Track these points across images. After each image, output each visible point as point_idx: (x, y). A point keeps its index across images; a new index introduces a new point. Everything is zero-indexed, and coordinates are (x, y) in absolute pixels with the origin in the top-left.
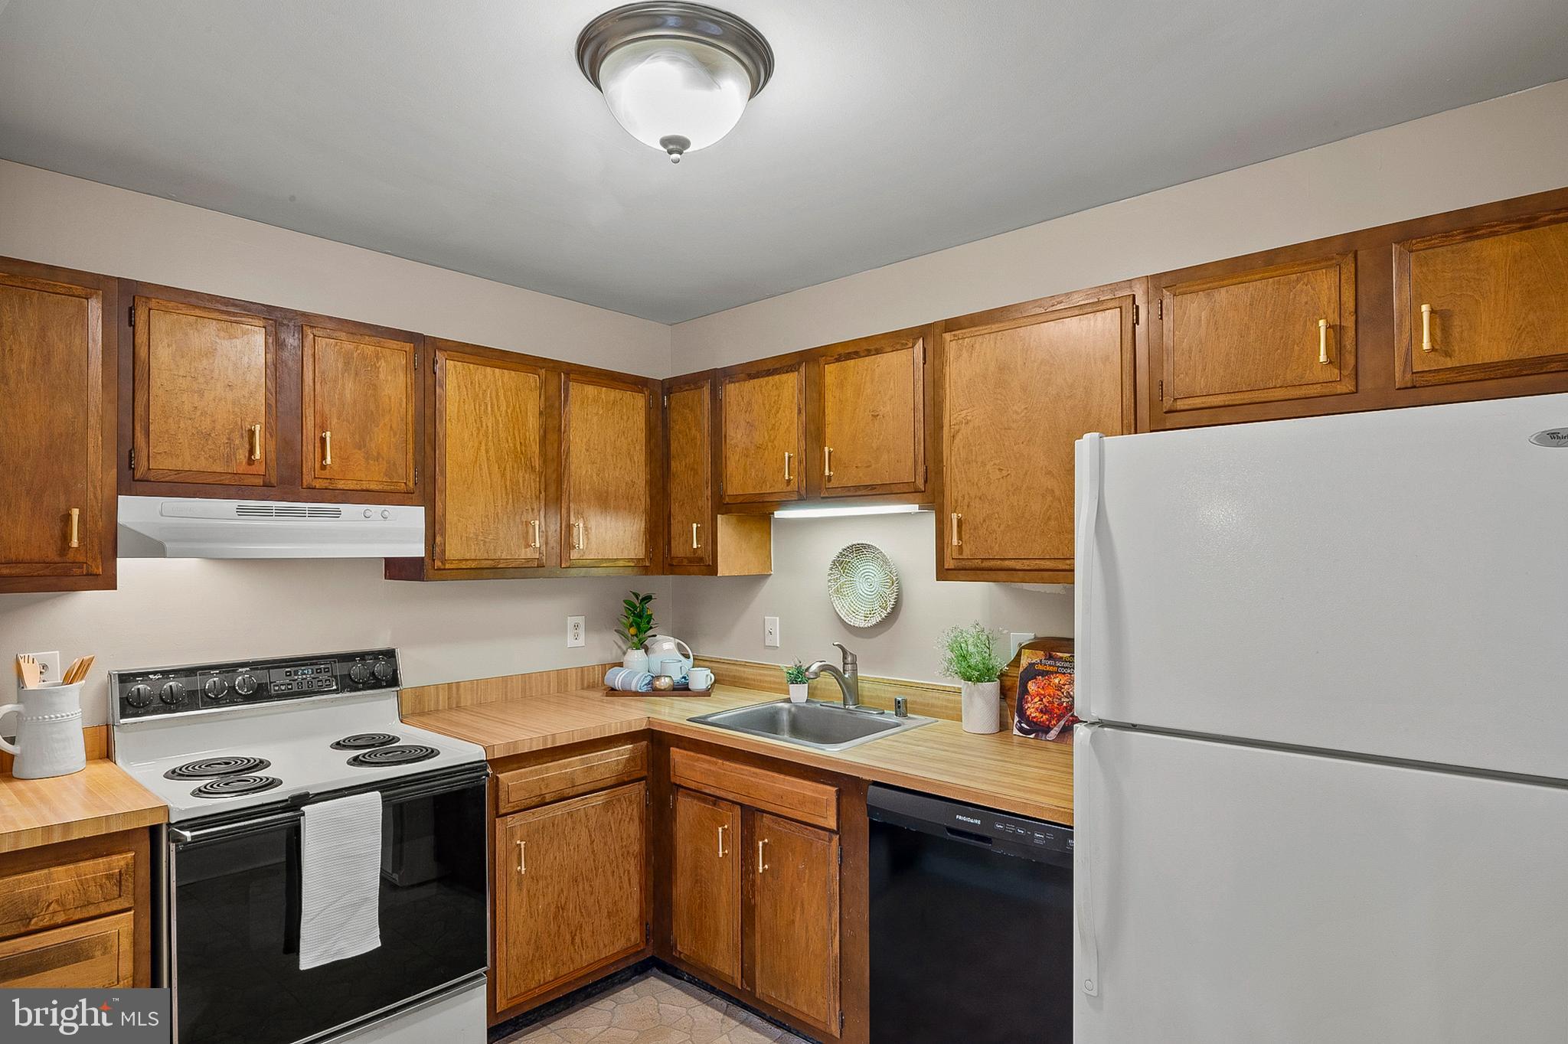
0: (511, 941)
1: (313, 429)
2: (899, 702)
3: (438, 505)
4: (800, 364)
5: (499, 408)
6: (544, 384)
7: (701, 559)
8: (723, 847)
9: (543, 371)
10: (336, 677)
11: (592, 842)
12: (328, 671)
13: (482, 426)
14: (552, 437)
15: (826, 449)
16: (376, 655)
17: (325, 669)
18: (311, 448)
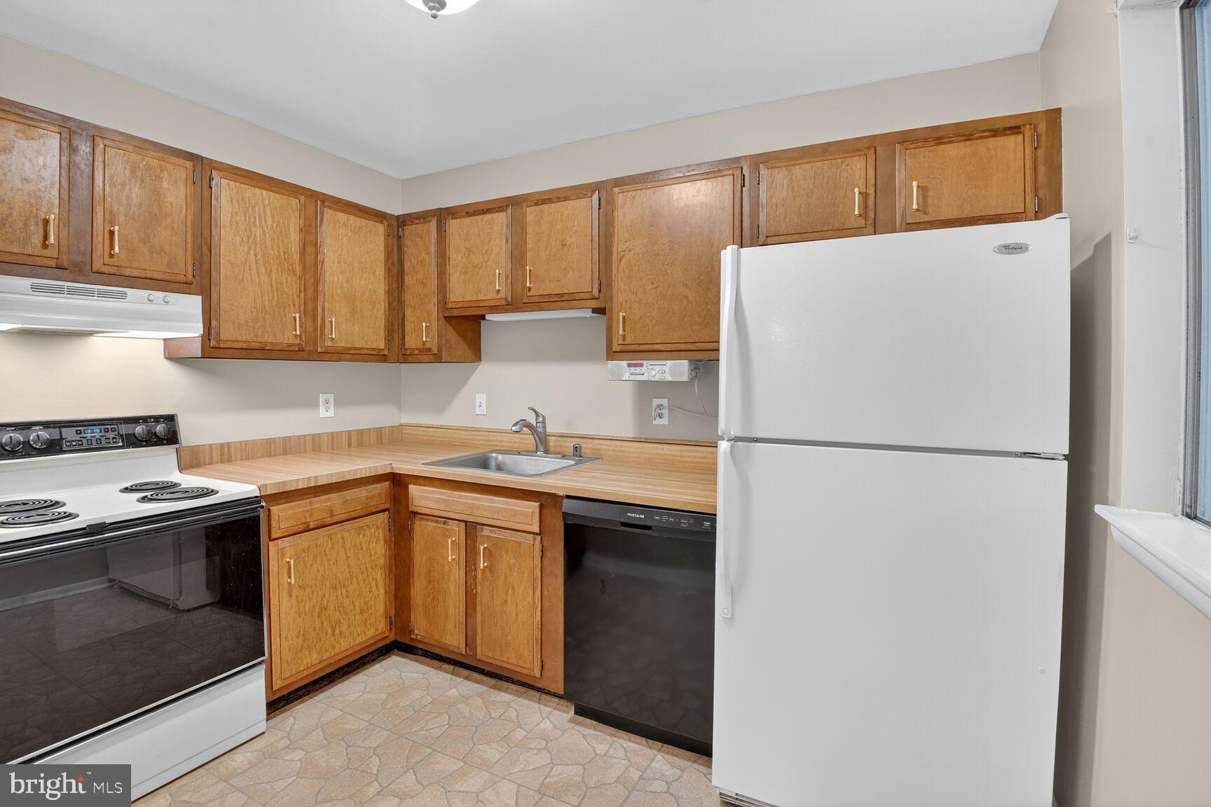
0: (283, 636)
1: (102, 223)
2: (576, 447)
3: (214, 295)
4: (507, 206)
5: (266, 222)
6: (303, 208)
7: (430, 349)
8: (452, 555)
9: (303, 197)
10: (122, 436)
11: (348, 558)
12: (115, 431)
13: (251, 235)
14: (310, 249)
15: (528, 268)
16: (157, 419)
17: (112, 429)
18: (100, 239)
